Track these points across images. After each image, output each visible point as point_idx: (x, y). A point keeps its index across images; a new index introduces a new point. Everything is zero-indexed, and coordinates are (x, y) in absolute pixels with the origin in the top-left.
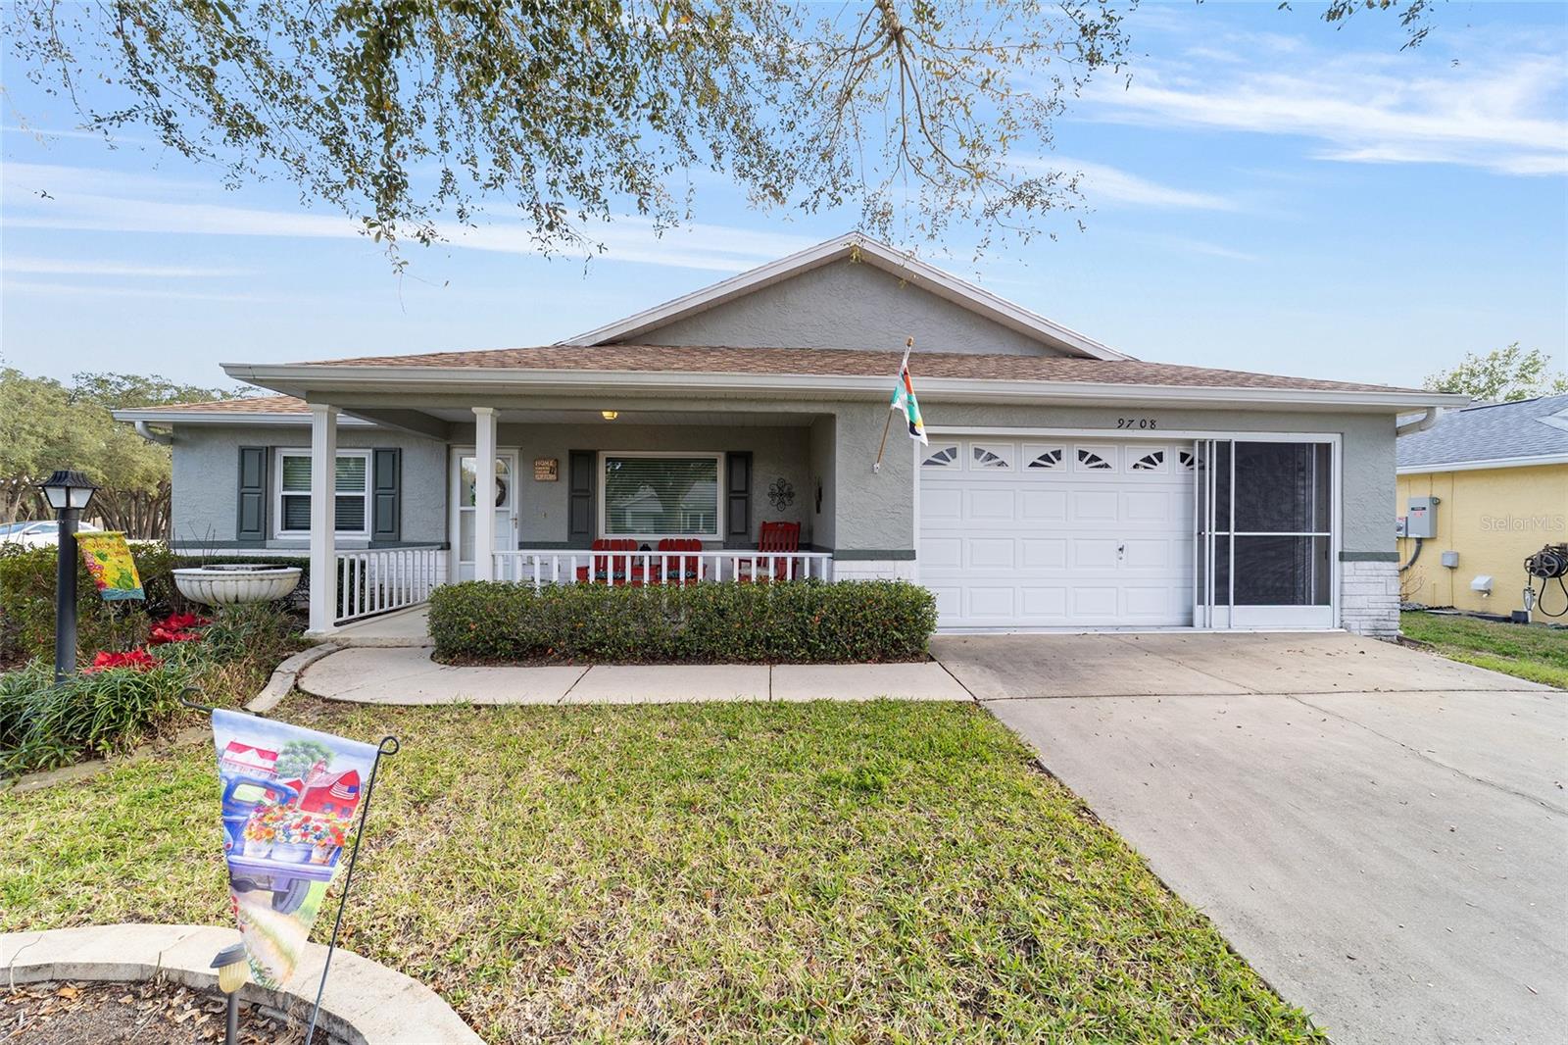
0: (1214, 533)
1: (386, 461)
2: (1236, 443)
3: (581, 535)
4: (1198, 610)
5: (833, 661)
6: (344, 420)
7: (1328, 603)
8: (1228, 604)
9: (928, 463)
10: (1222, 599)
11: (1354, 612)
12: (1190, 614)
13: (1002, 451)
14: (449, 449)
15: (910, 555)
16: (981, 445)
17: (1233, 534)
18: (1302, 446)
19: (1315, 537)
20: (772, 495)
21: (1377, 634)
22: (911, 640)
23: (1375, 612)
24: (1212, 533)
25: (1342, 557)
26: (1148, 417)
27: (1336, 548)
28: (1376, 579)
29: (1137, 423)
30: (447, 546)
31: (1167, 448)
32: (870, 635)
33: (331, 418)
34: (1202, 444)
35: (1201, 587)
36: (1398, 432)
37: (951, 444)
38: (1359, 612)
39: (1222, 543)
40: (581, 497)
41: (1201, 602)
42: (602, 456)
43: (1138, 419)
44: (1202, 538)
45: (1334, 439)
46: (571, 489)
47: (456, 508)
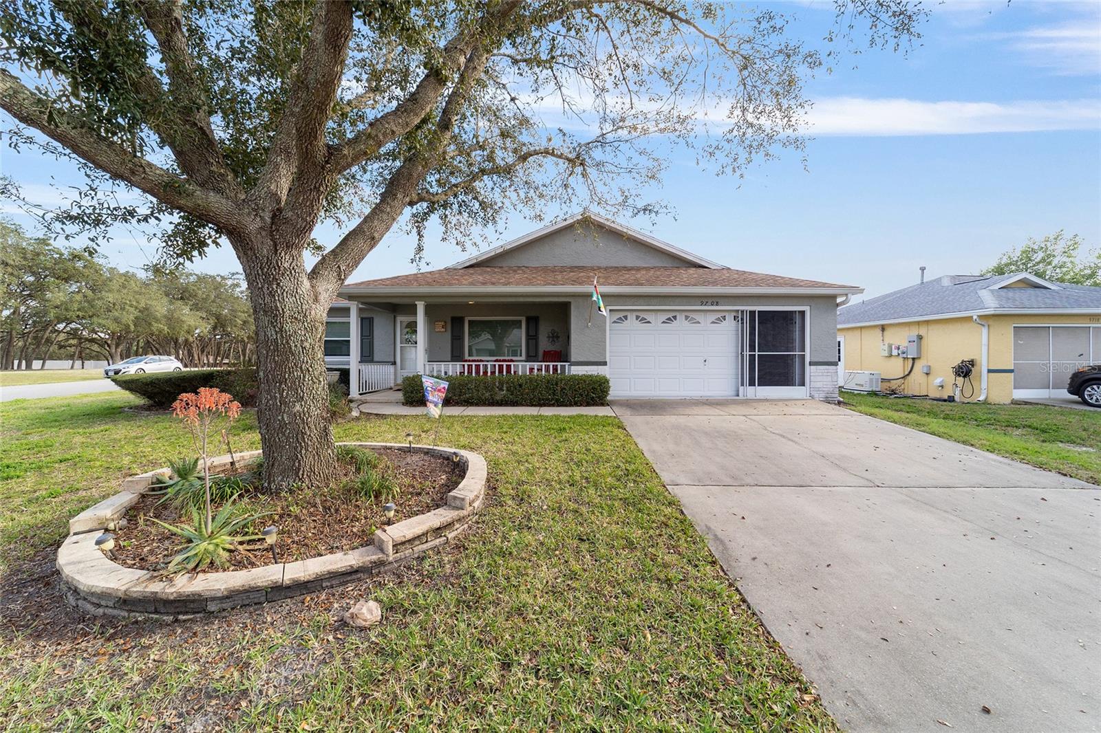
0: (748, 353)
1: (366, 323)
2: (758, 311)
3: (457, 356)
4: (741, 389)
5: (566, 406)
7: (804, 385)
8: (755, 385)
9: (615, 322)
10: (752, 383)
11: (816, 389)
12: (738, 391)
13: (649, 317)
14: (395, 317)
15: (605, 364)
16: (638, 314)
17: (757, 353)
18: (791, 312)
19: (798, 354)
20: (549, 337)
21: (828, 401)
22: (599, 397)
23: (826, 389)
25: (811, 364)
26: (715, 300)
27: (807, 360)
28: (827, 374)
29: (710, 303)
30: (394, 363)
31: (726, 314)
32: (582, 395)
34: (742, 312)
35: (742, 378)
36: (838, 305)
37: (625, 314)
38: (818, 389)
39: (752, 357)
40: (457, 339)
41: (742, 385)
42: (466, 320)
43: (710, 301)
44: (742, 356)
45: (806, 309)
46: (452, 336)
47: (398, 345)
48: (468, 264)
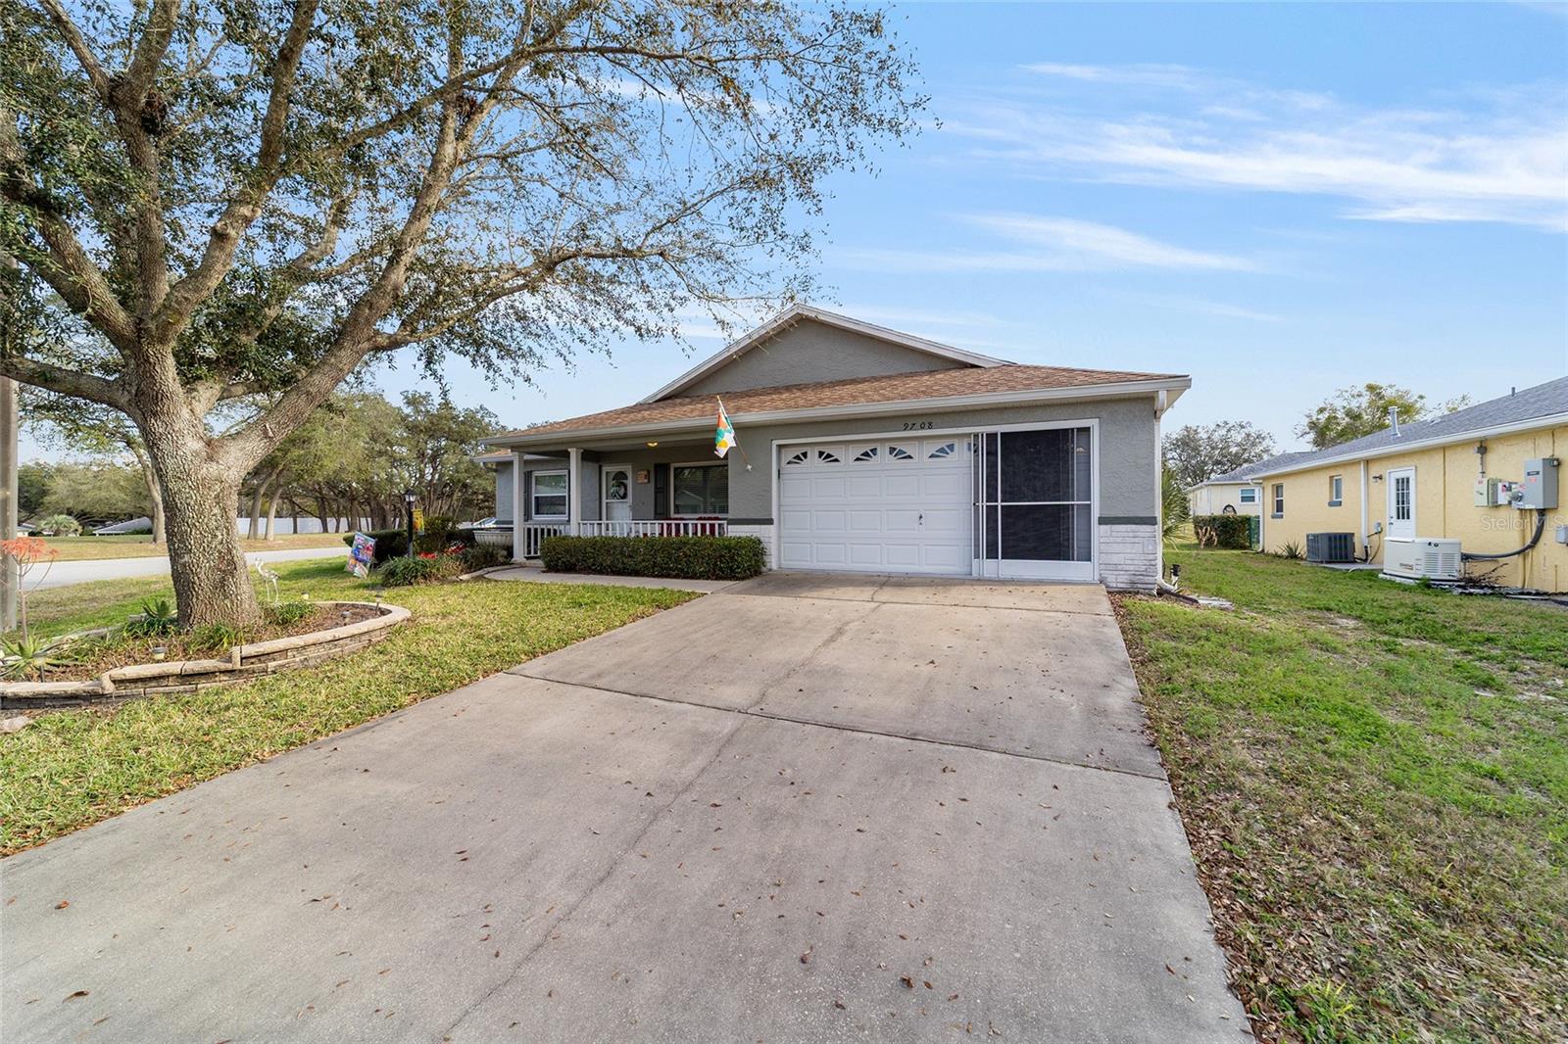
0: (986, 504)
2: (1002, 434)
3: (661, 513)
4: (975, 563)
6: (527, 457)
7: (1090, 560)
8: (997, 558)
9: (790, 462)
10: (992, 554)
11: (1110, 567)
12: (969, 566)
13: (837, 452)
14: (600, 467)
15: (770, 522)
16: (823, 448)
17: (999, 504)
18: (1066, 431)
19: (1078, 505)
21: (1134, 587)
23: (1132, 568)
24: (984, 504)
25: (1103, 521)
26: (926, 420)
27: (1095, 514)
28: (1132, 540)
29: (918, 425)
31: (957, 440)
33: (521, 458)
34: (976, 436)
36: (1158, 412)
37: (804, 449)
38: (1117, 568)
39: (991, 511)
40: (661, 492)
41: (977, 556)
42: (673, 466)
43: (919, 422)
44: (977, 508)
45: (1093, 423)
46: (656, 488)
47: (604, 501)
48: (659, 397)
